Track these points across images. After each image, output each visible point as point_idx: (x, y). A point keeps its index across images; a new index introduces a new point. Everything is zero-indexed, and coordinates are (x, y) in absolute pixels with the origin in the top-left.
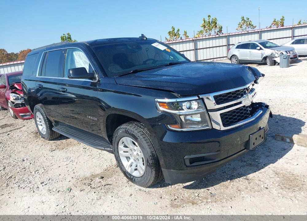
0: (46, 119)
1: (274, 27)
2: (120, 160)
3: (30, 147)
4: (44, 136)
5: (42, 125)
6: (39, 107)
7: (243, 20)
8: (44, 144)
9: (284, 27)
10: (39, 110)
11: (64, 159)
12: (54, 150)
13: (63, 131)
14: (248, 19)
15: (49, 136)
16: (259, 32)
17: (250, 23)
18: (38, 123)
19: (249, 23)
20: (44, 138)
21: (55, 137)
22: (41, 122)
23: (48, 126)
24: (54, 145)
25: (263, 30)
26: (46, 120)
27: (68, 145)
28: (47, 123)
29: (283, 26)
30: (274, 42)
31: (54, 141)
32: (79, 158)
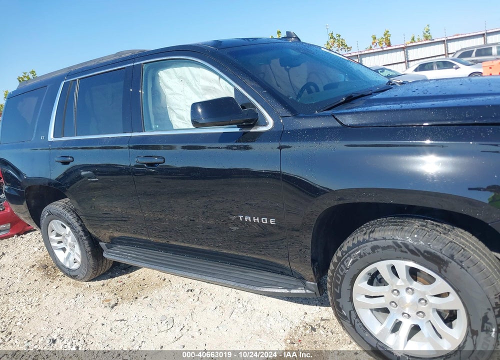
0: (82, 233)
1: (376, 47)
2: (357, 317)
3: (47, 302)
4: (72, 274)
5: (64, 249)
6: (61, 208)
7: (332, 37)
8: (79, 290)
9: (392, 48)
10: (59, 217)
11: (159, 323)
12: (116, 304)
13: (137, 256)
14: (339, 36)
15: (91, 270)
16: (357, 56)
17: (343, 41)
18: (54, 244)
19: (342, 43)
20: (74, 277)
21: (102, 272)
22: (61, 242)
23: (89, 249)
24: (108, 292)
25: (363, 53)
26: (82, 236)
27: (142, 287)
28: (86, 242)
29: (389, 45)
30: (392, 69)
31: (101, 282)
32: (194, 316)
